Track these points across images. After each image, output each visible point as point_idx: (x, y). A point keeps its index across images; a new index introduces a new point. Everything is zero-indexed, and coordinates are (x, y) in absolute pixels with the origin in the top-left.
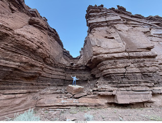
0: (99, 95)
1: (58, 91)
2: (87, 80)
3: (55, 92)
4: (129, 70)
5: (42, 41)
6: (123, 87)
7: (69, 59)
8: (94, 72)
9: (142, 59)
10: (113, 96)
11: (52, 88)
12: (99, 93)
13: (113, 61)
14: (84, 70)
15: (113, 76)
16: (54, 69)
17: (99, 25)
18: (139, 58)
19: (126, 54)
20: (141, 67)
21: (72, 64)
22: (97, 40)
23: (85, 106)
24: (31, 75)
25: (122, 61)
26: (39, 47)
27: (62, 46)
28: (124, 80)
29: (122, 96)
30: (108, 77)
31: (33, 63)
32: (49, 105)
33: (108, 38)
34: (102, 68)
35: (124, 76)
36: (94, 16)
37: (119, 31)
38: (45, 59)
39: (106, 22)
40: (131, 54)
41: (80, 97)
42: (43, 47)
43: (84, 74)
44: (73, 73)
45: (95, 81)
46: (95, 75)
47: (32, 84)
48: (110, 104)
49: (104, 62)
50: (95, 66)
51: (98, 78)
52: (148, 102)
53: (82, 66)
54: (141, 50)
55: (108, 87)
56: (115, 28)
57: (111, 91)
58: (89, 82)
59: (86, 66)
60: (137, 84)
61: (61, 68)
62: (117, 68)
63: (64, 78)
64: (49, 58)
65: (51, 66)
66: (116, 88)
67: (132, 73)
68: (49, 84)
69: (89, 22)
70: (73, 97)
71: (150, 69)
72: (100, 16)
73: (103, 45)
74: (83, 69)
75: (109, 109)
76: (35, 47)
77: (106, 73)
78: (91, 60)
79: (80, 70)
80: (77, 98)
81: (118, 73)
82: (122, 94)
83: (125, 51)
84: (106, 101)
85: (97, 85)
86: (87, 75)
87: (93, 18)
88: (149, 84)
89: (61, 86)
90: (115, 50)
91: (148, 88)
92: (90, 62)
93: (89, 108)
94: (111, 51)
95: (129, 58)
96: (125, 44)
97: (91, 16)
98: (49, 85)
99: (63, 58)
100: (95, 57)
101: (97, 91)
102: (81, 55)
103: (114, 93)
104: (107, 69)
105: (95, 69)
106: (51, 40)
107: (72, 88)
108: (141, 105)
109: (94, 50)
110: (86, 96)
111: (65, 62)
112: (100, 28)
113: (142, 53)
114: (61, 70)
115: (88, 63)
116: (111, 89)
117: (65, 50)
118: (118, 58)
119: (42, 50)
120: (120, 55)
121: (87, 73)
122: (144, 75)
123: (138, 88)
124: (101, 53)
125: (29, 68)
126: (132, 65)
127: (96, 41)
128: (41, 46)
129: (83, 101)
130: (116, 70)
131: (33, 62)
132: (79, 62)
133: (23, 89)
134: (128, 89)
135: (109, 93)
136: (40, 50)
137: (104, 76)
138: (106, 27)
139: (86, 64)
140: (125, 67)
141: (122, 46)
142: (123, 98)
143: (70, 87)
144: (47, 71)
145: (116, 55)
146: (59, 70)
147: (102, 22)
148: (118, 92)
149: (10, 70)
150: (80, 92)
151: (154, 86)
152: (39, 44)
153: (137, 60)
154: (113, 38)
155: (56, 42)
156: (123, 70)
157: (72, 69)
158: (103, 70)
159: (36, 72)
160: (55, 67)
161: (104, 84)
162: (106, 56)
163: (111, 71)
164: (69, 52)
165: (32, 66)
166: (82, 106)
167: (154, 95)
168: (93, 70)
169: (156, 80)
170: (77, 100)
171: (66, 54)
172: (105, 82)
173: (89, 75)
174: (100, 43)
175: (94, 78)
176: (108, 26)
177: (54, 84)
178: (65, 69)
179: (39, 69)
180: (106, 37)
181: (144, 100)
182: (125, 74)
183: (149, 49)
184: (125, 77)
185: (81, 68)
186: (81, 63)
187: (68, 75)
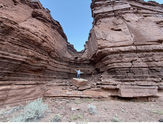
0: (103, 88)
1: (63, 84)
2: (91, 74)
3: (60, 84)
4: (136, 64)
5: (47, 34)
6: (128, 81)
7: (73, 53)
8: (99, 66)
9: (151, 53)
10: (117, 90)
11: (58, 81)
12: (103, 86)
13: (119, 55)
14: (89, 64)
15: (118, 70)
16: (59, 62)
17: (105, 15)
18: (148, 52)
19: (134, 48)
20: (149, 61)
21: (76, 58)
22: (102, 32)
23: (89, 98)
24: (37, 68)
25: (128, 55)
26: (44, 41)
27: (66, 40)
28: (129, 75)
29: (126, 90)
30: (112, 72)
31: (39, 57)
32: (56, 95)
33: (115, 30)
34: (107, 62)
35: (129, 70)
36: (100, 5)
37: (128, 21)
38: (49, 53)
39: (113, 11)
40: (139, 48)
41: (84, 90)
42: (47, 41)
43: (88, 68)
44: (78, 67)
45: (99, 75)
46: (99, 70)
47: (40, 77)
48: (113, 97)
49: (109, 56)
50: (100, 61)
51: (102, 72)
52: (152, 97)
53: (86, 60)
54: (150, 43)
55: (112, 81)
56: (123, 18)
57: (115, 85)
58: (93, 76)
59: (90, 60)
60: (143, 78)
61: (66, 62)
62: (122, 62)
63: (69, 72)
64: (54, 52)
65: (56, 60)
66: (121, 83)
67: (138, 67)
68: (55, 76)
69: (95, 12)
70: (78, 89)
71: (159, 63)
72: (107, 5)
73: (109, 38)
74: (87, 63)
75: (112, 101)
76: (40, 41)
77: (110, 68)
78: (95, 54)
79: (85, 64)
80: (81, 90)
81: (124, 68)
82: (126, 88)
83: (133, 44)
84: (110, 94)
85: (101, 79)
86: (91, 69)
87: (99, 8)
88: (155, 79)
89: (66, 79)
90: (121, 44)
91: (154, 83)
92: (94, 56)
93: (92, 99)
94: (118, 44)
95: (137, 51)
96: (134, 36)
97: (96, 5)
98: (55, 78)
99: (67, 52)
100: (99, 51)
101: (101, 84)
102: (85, 49)
103: (118, 87)
104: (112, 63)
105: (99, 63)
106: (55, 34)
107: (77, 81)
108: (146, 99)
109: (99, 43)
110: (90, 88)
111: (69, 56)
112: (107, 19)
113: (151, 46)
114: (66, 64)
115: (92, 57)
116: (115, 83)
117: (69, 43)
118: (124, 52)
119: (46, 44)
120: (127, 48)
121: (91, 66)
122: (151, 69)
123: (143, 83)
124: (106, 47)
125: (36, 62)
126: (139, 60)
127: (101, 34)
128: (45, 39)
129: (87, 93)
130: (122, 64)
131: (39, 55)
132: (83, 56)
133: (32, 80)
134: (132, 83)
135: (113, 87)
136: (45, 44)
137: (108, 70)
138: (113, 18)
139: (90, 58)
140: (132, 62)
141: (130, 38)
142: (127, 92)
143: (74, 80)
144: (52, 65)
145: (122, 49)
146: (64, 64)
147: (109, 12)
148: (122, 86)
149: (19, 63)
150: (84, 85)
151: (161, 81)
152: (43, 38)
153: (145, 53)
154: (120, 30)
155: (60, 35)
156: (129, 65)
157: (77, 63)
158: (108, 64)
159: (42, 65)
160: (60, 61)
161: (109, 78)
162: (111, 49)
163: (116, 65)
164: (73, 46)
165: (38, 59)
166: (86, 98)
167: (160, 90)
168: (97, 64)
170: (81, 92)
171: (70, 48)
172: (109, 76)
173: (93, 69)
174: (106, 36)
175: (98, 72)
176: (115, 16)
177: (60, 76)
178: (70, 63)
179: (44, 63)
180: (113, 29)
181: (149, 95)
182: (131, 69)
183: (160, 42)
184: (130, 72)
185: (85, 62)
186: (85, 57)
187: (72, 69)
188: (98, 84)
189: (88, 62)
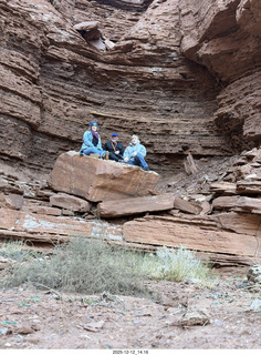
0: (246, 212)
2: (181, 156)
21: (91, 35)
43: (167, 113)
44: (96, 96)
53: (161, 56)
58: (192, 165)
59: (189, 58)
63: (35, 115)
74: (163, 83)
79: (147, 84)
80: (112, 219)
101: (242, 192)
105: (247, 82)
110: (167, 212)
115: (205, 38)
121: (190, 106)
132: (141, 28)
139: (189, 43)
157: (91, 72)
168: (233, 89)
173: (201, 123)
185: (154, 70)
186: (158, 30)
187: (59, 107)
189: (172, 73)
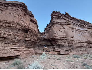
0: (55, 51)
2: (49, 45)
11: (37, 48)
14: (48, 41)
15: (60, 46)
18: (69, 40)
19: (65, 38)
20: (69, 43)
21: (42, 37)
28: (63, 47)
30: (58, 46)
32: (40, 53)
33: (60, 31)
34: (57, 42)
35: (63, 46)
36: (55, 18)
39: (60, 22)
44: (43, 42)
45: (53, 46)
46: (53, 44)
47: (33, 46)
49: (58, 40)
50: (54, 41)
52: (68, 54)
54: (70, 37)
55: (58, 49)
56: (63, 27)
60: (67, 48)
67: (66, 45)
68: (36, 46)
69: (53, 21)
70: (47, 51)
71: (71, 44)
72: (58, 18)
73: (58, 34)
75: (58, 55)
77: (58, 44)
78: (52, 38)
83: (65, 37)
84: (57, 53)
85: (55, 48)
86: (49, 43)
87: (55, 19)
90: (62, 36)
91: (69, 50)
93: (52, 55)
95: (66, 40)
96: (66, 34)
97: (54, 18)
100: (55, 38)
103: (60, 51)
109: (55, 35)
110: (51, 51)
111: (40, 37)
112: (58, 25)
114: (39, 40)
118: (62, 39)
120: (63, 38)
122: (69, 46)
123: (66, 50)
124: (57, 37)
126: (66, 43)
127: (56, 32)
134: (64, 50)
138: (60, 25)
139: (49, 39)
141: (64, 35)
142: (62, 52)
143: (45, 48)
147: (58, 22)
151: (71, 50)
154: (62, 31)
156: (63, 44)
162: (59, 38)
163: (60, 44)
166: (50, 54)
167: (70, 52)
169: (72, 48)
176: (60, 24)
178: (41, 40)
183: (72, 37)
186: (47, 38)
188: (53, 50)
